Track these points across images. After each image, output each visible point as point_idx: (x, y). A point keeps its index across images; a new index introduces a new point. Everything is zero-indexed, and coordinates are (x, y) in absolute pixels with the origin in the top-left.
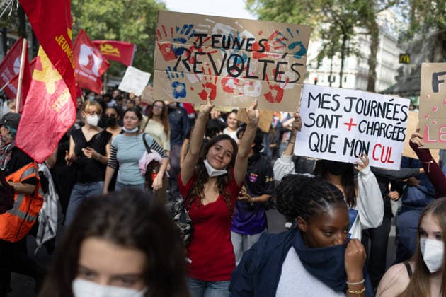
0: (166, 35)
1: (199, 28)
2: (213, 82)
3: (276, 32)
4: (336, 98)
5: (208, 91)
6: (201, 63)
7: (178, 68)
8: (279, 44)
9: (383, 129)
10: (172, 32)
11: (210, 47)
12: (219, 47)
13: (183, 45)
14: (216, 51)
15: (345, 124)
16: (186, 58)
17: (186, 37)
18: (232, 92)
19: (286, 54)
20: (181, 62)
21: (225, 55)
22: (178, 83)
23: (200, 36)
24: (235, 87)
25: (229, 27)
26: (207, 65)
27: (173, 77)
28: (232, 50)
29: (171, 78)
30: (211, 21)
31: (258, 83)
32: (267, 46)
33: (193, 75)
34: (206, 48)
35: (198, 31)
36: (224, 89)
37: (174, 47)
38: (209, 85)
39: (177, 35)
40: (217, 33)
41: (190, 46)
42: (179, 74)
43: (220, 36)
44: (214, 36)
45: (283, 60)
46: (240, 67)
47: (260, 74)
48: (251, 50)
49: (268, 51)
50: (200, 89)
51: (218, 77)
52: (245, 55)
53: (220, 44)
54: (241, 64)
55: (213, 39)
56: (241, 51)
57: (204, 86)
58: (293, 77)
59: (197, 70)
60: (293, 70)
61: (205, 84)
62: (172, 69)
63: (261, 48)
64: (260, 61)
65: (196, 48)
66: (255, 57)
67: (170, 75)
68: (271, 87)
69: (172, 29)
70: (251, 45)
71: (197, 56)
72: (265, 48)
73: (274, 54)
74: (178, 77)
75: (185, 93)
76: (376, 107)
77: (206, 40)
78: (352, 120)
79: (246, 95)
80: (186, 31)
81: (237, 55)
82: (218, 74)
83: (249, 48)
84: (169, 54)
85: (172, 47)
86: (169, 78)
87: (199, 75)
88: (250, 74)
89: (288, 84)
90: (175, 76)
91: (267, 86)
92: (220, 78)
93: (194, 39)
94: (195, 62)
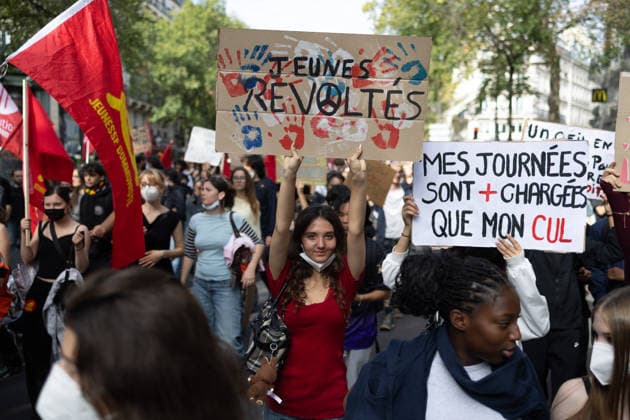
0: (231, 62)
1: (275, 49)
2: (299, 124)
3: (383, 49)
4: (463, 156)
5: (293, 136)
6: (281, 97)
7: (249, 107)
8: (387, 66)
9: (546, 192)
10: (239, 57)
11: (293, 76)
12: (305, 75)
13: (255, 74)
14: (301, 81)
15: (481, 192)
16: (260, 92)
17: (258, 63)
18: (327, 136)
19: (399, 79)
20: (253, 98)
21: (314, 85)
22: (250, 128)
23: (278, 60)
24: (330, 129)
25: (317, 46)
26: (290, 100)
27: (243, 119)
28: (324, 77)
29: (240, 120)
30: (292, 39)
31: (362, 122)
32: (371, 69)
33: (271, 115)
34: (287, 76)
35: (275, 53)
36: (315, 133)
37: (243, 78)
38: (293, 128)
39: (247, 61)
40: (300, 55)
41: (265, 74)
42: (252, 114)
43: (306, 59)
44: (297, 59)
45: (395, 88)
46: (335, 101)
47: (364, 109)
48: (349, 77)
49: (374, 75)
50: (282, 134)
51: (306, 116)
52: (341, 83)
53: (306, 70)
54: (337, 97)
55: (296, 63)
56: (335, 78)
57: (286, 129)
58: (411, 111)
59: (276, 107)
60: (410, 101)
61: (288, 126)
62: (242, 109)
63: (364, 73)
64: (363, 91)
65: (273, 77)
66: (355, 86)
67: (238, 116)
68: (381, 127)
69: (238, 53)
70: (349, 69)
71: (275, 88)
72: (369, 73)
73: (382, 80)
74: (249, 118)
75: (261, 141)
76: (527, 161)
77: (286, 66)
78: (489, 186)
79: (347, 139)
80: (257, 54)
81: (330, 85)
82: (305, 112)
83: (347, 73)
84: (236, 87)
85: (239, 78)
86: (237, 120)
87: (278, 115)
88: (351, 109)
89: (405, 121)
90: (246, 118)
91: (376, 126)
92: (308, 117)
93: (270, 64)
94: (273, 97)
